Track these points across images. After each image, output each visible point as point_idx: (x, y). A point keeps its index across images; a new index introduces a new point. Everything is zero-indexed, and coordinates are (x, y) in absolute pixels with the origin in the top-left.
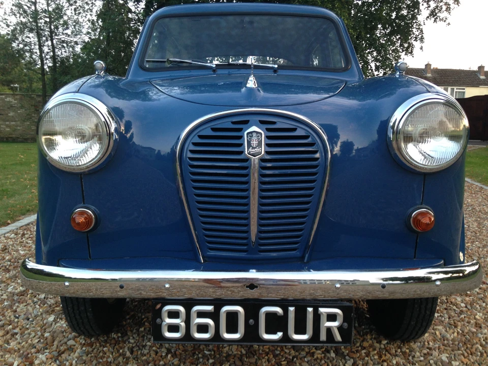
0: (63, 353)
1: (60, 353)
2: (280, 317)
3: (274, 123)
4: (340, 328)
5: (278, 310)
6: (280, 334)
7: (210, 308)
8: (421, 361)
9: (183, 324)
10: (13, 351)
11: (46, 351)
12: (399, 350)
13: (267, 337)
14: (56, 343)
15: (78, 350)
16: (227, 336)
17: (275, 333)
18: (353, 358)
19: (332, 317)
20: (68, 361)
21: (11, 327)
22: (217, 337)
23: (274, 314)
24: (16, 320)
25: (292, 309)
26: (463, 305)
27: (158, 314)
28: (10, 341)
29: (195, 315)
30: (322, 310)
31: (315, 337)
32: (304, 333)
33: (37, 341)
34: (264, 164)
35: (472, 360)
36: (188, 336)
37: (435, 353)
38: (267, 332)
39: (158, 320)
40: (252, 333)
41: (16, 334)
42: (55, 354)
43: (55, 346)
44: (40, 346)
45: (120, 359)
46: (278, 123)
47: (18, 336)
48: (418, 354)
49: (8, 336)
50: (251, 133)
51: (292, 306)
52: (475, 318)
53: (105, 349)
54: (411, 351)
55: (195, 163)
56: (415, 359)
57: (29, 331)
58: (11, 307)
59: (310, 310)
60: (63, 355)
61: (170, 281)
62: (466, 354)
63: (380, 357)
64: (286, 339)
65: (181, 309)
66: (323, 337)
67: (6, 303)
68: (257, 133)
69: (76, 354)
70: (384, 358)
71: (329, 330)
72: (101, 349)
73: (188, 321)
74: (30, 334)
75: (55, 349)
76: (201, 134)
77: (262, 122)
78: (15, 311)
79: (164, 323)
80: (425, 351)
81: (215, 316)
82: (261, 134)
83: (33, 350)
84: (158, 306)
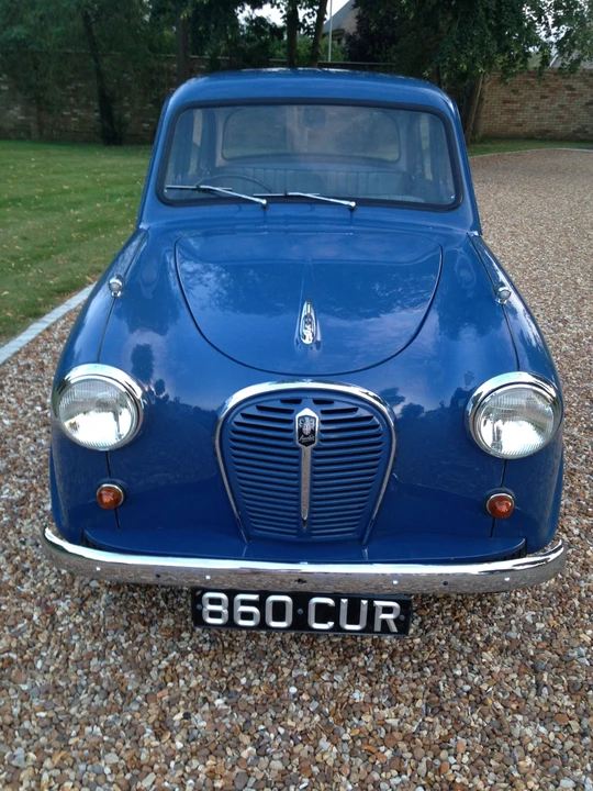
0: (87, 599)
1: (84, 600)
2: (332, 608)
3: (331, 402)
4: (396, 621)
5: (330, 602)
6: (331, 624)
7: (255, 597)
8: (501, 619)
9: (226, 611)
10: (28, 598)
11: (67, 596)
12: (479, 603)
13: (316, 626)
14: (76, 584)
15: (104, 596)
16: (274, 624)
17: (325, 622)
18: (421, 616)
19: (387, 610)
20: (94, 611)
21: (18, 558)
22: (263, 625)
23: (326, 605)
24: (23, 547)
25: (344, 601)
26: (576, 532)
27: (197, 600)
28: (23, 581)
29: (239, 616)
30: (377, 603)
31: (369, 629)
32: (357, 623)
33: (54, 581)
34: (318, 453)
35: (562, 622)
36: (231, 623)
37: (520, 610)
38: (317, 621)
39: (199, 606)
40: (300, 623)
41: (28, 570)
42: (78, 600)
43: (76, 589)
44: (59, 588)
45: (154, 610)
46: (336, 403)
47: (30, 574)
48: (500, 609)
49: (19, 574)
50: (303, 417)
51: (344, 598)
52: (585, 556)
53: (135, 594)
54: (493, 605)
55: (238, 445)
56: (495, 617)
57: (42, 565)
58: (12, 524)
59: (364, 602)
60: (87, 603)
61: (212, 572)
62: (556, 613)
63: (454, 614)
64: (337, 628)
65: (223, 596)
66: (378, 627)
67: (5, 519)
68: (310, 417)
69: (103, 602)
70: (458, 616)
71: (384, 622)
72: (130, 594)
73: (231, 608)
74: (43, 570)
75: (76, 594)
76: (246, 411)
77: (317, 402)
78: (20, 533)
79: (205, 610)
80: (509, 606)
81: (260, 604)
82: (315, 419)
83: (52, 595)
84: (198, 593)
